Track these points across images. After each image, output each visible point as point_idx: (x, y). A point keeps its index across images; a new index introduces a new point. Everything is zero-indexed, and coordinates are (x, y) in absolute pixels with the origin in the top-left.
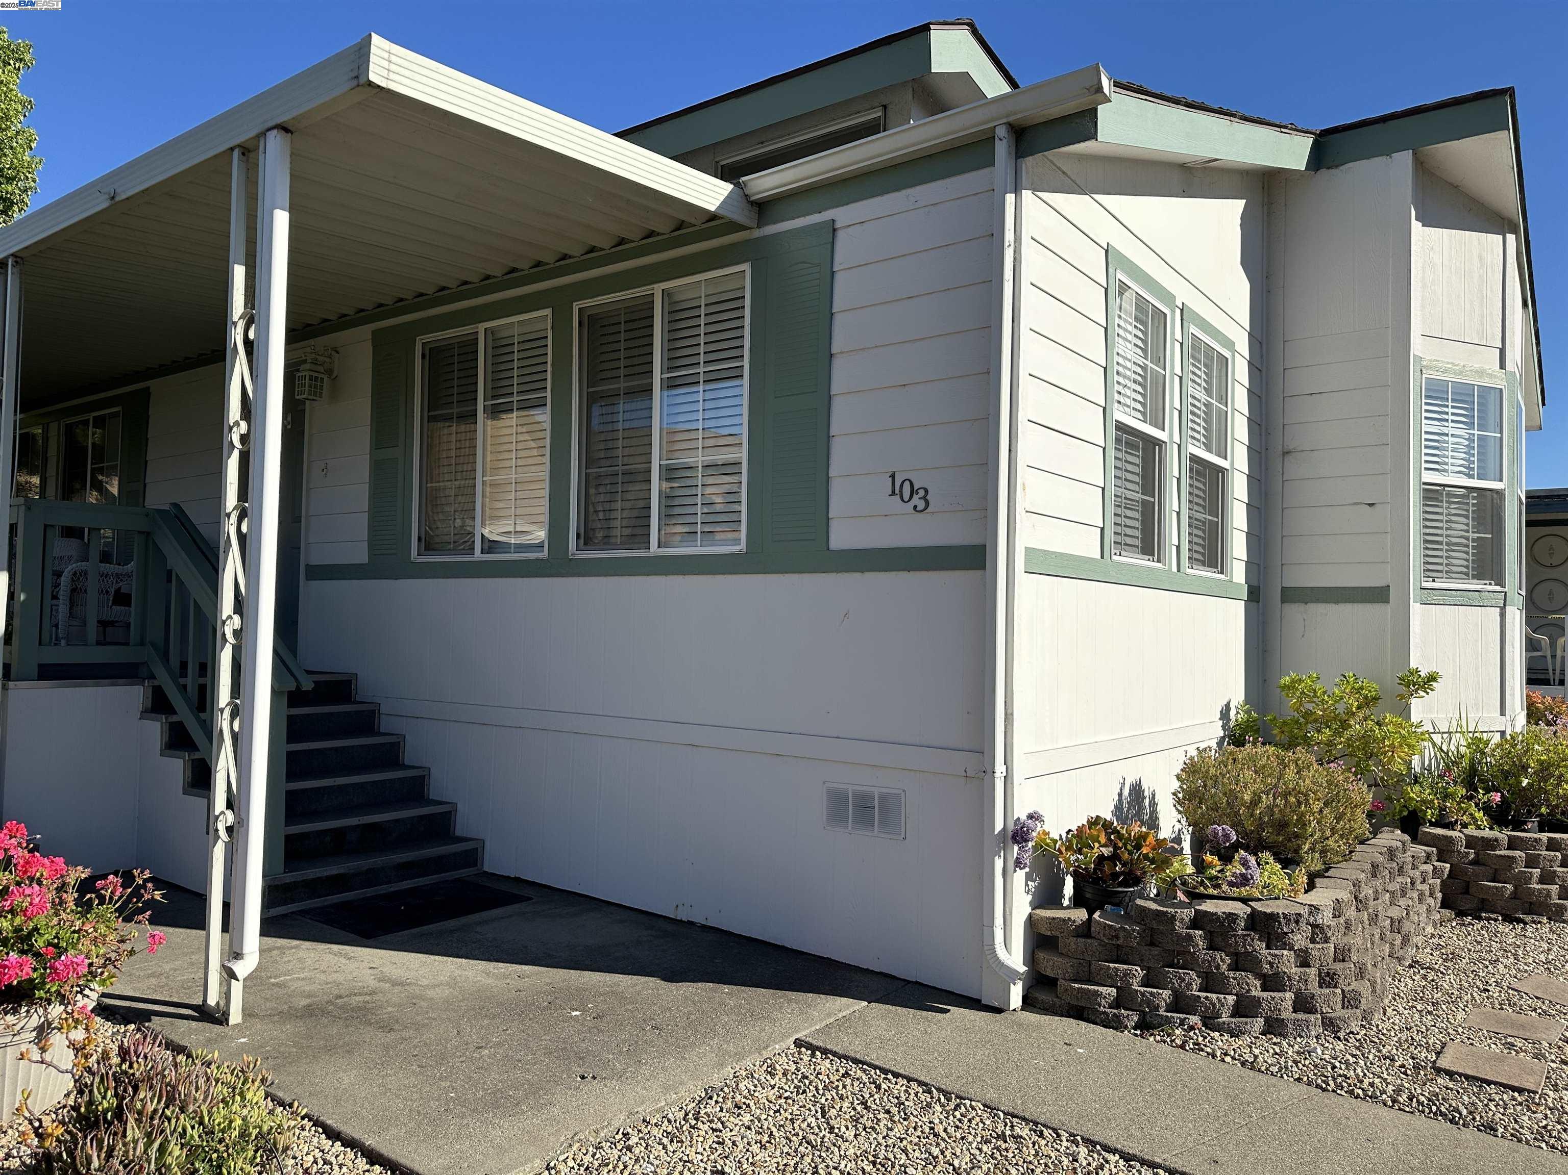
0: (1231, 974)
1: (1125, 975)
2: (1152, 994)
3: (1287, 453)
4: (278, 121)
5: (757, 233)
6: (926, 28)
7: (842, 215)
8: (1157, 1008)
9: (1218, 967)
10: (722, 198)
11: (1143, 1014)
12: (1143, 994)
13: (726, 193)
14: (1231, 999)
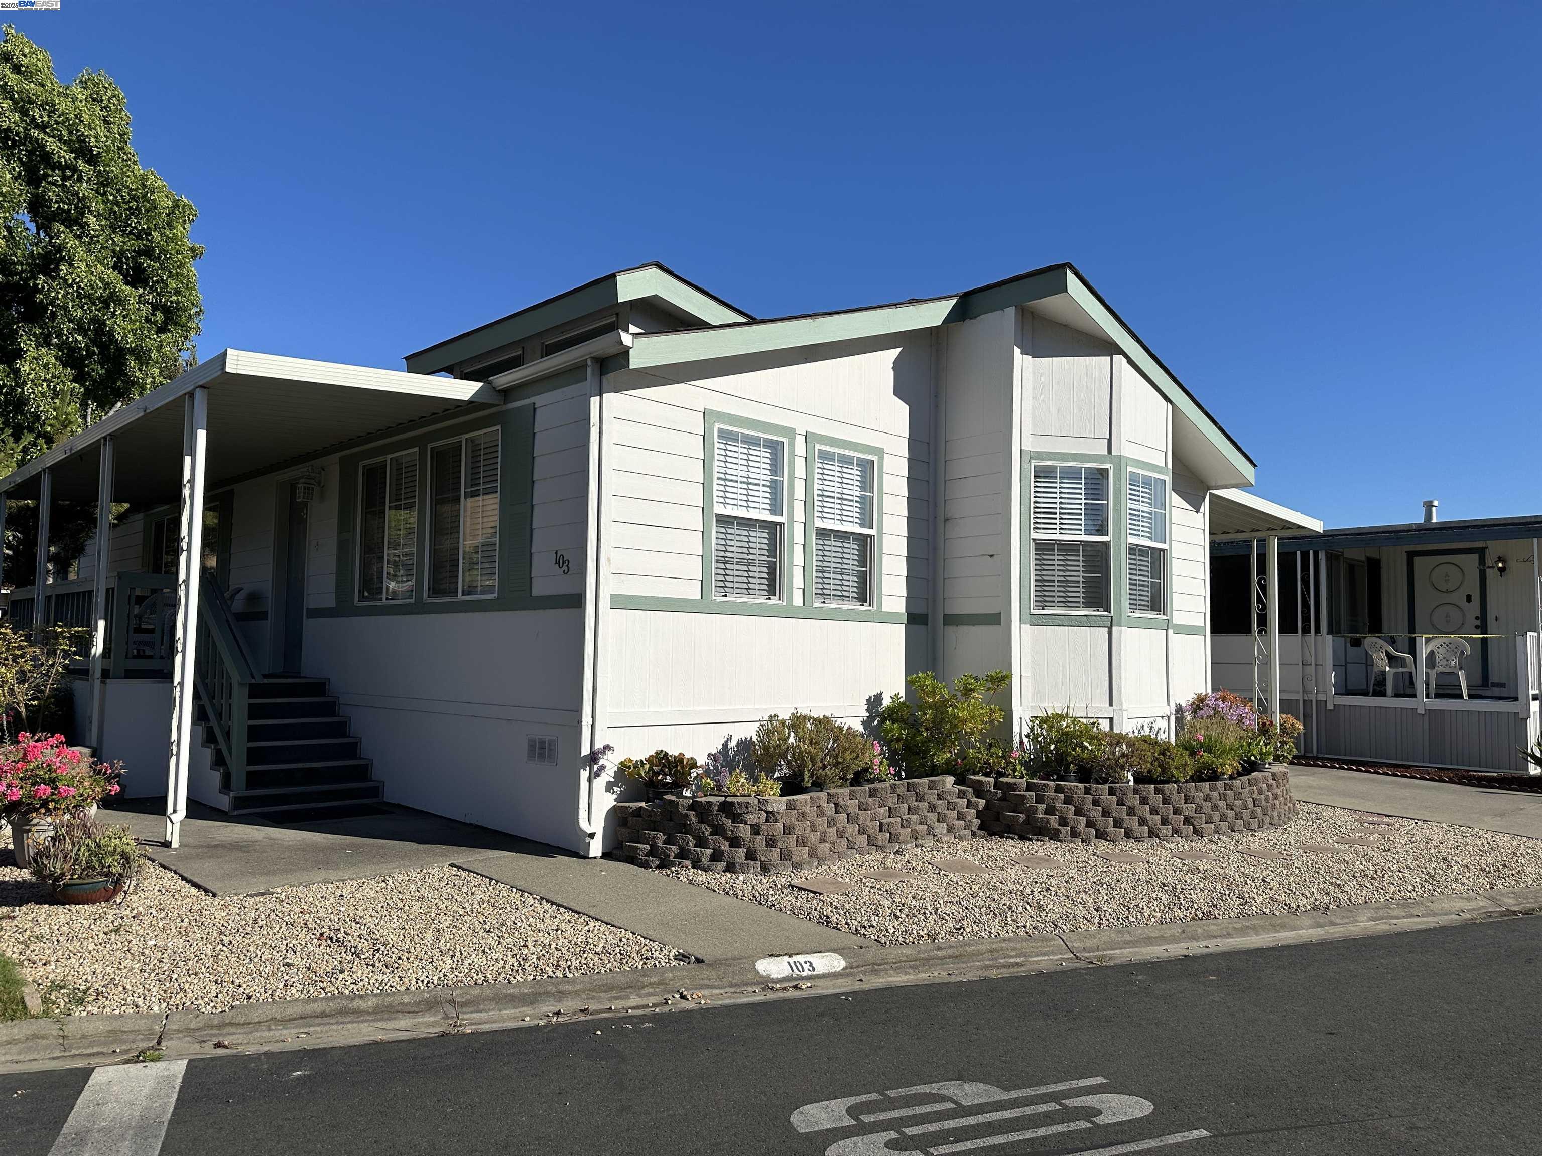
0: (711, 837)
1: (654, 837)
2: (666, 848)
3: (948, 520)
4: (200, 383)
5: (505, 408)
6: (613, 276)
7: (538, 400)
8: (669, 856)
9: (703, 833)
10: (474, 392)
11: (662, 861)
12: (662, 849)
13: (477, 389)
14: (709, 852)
